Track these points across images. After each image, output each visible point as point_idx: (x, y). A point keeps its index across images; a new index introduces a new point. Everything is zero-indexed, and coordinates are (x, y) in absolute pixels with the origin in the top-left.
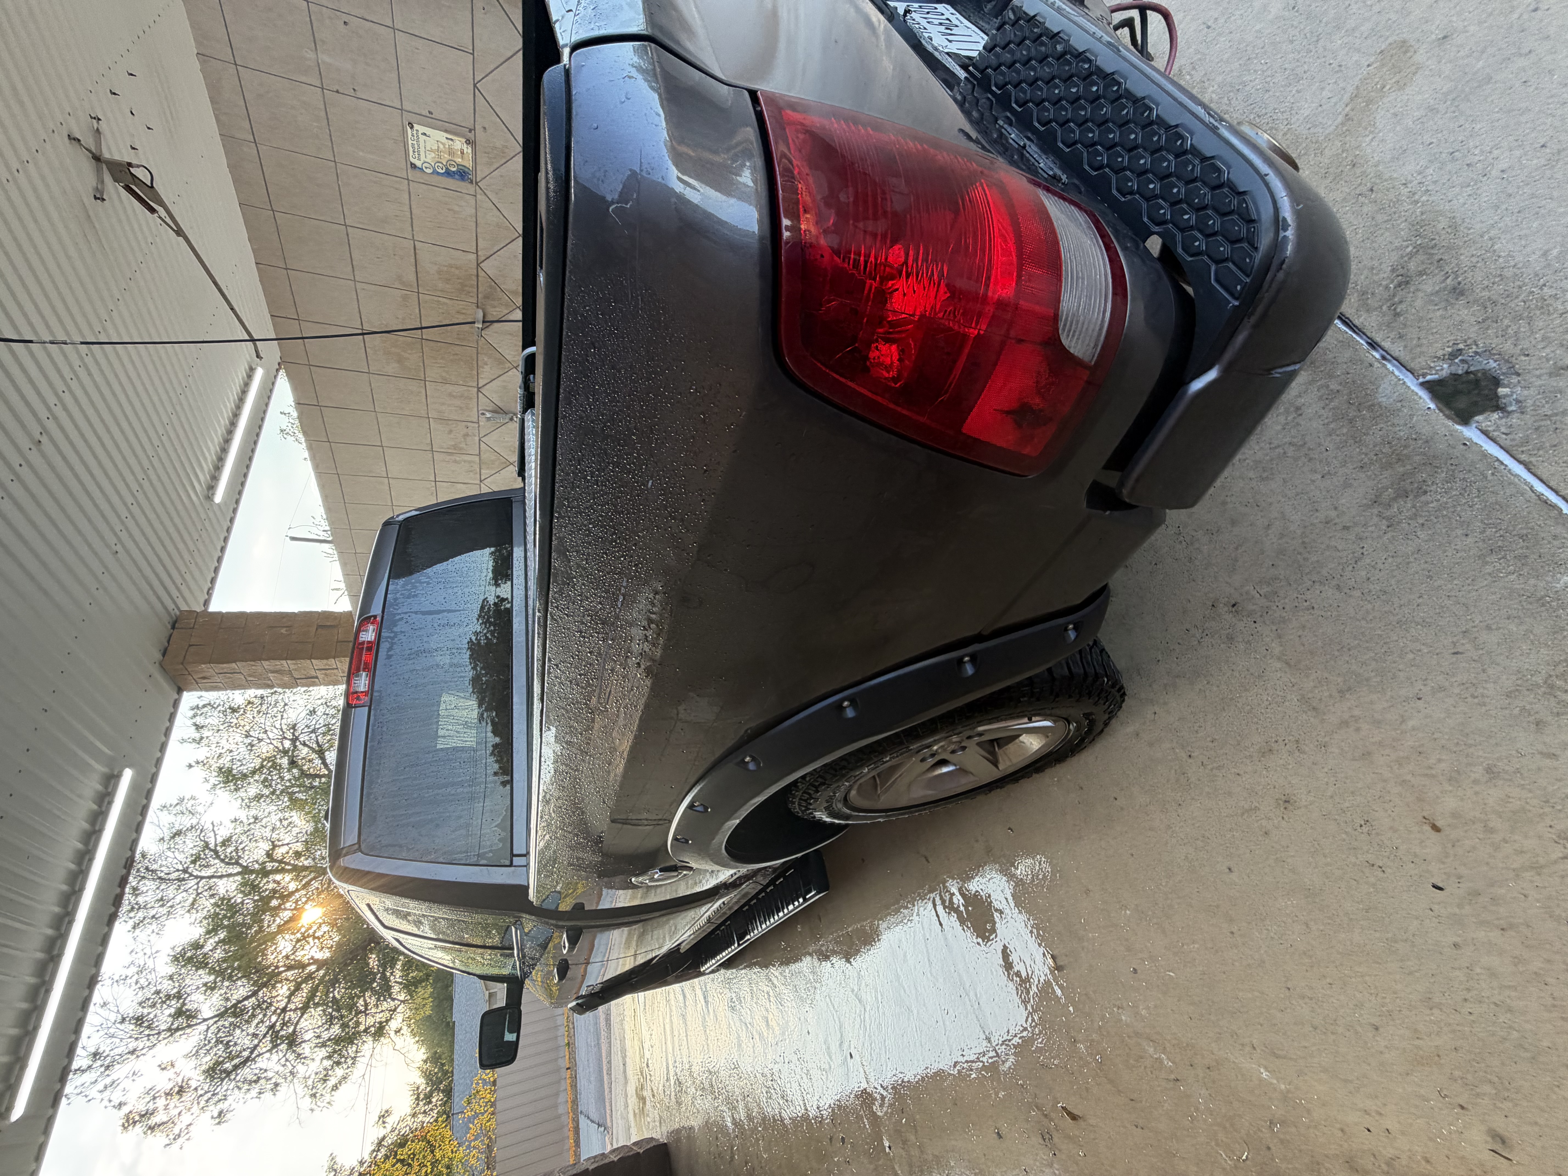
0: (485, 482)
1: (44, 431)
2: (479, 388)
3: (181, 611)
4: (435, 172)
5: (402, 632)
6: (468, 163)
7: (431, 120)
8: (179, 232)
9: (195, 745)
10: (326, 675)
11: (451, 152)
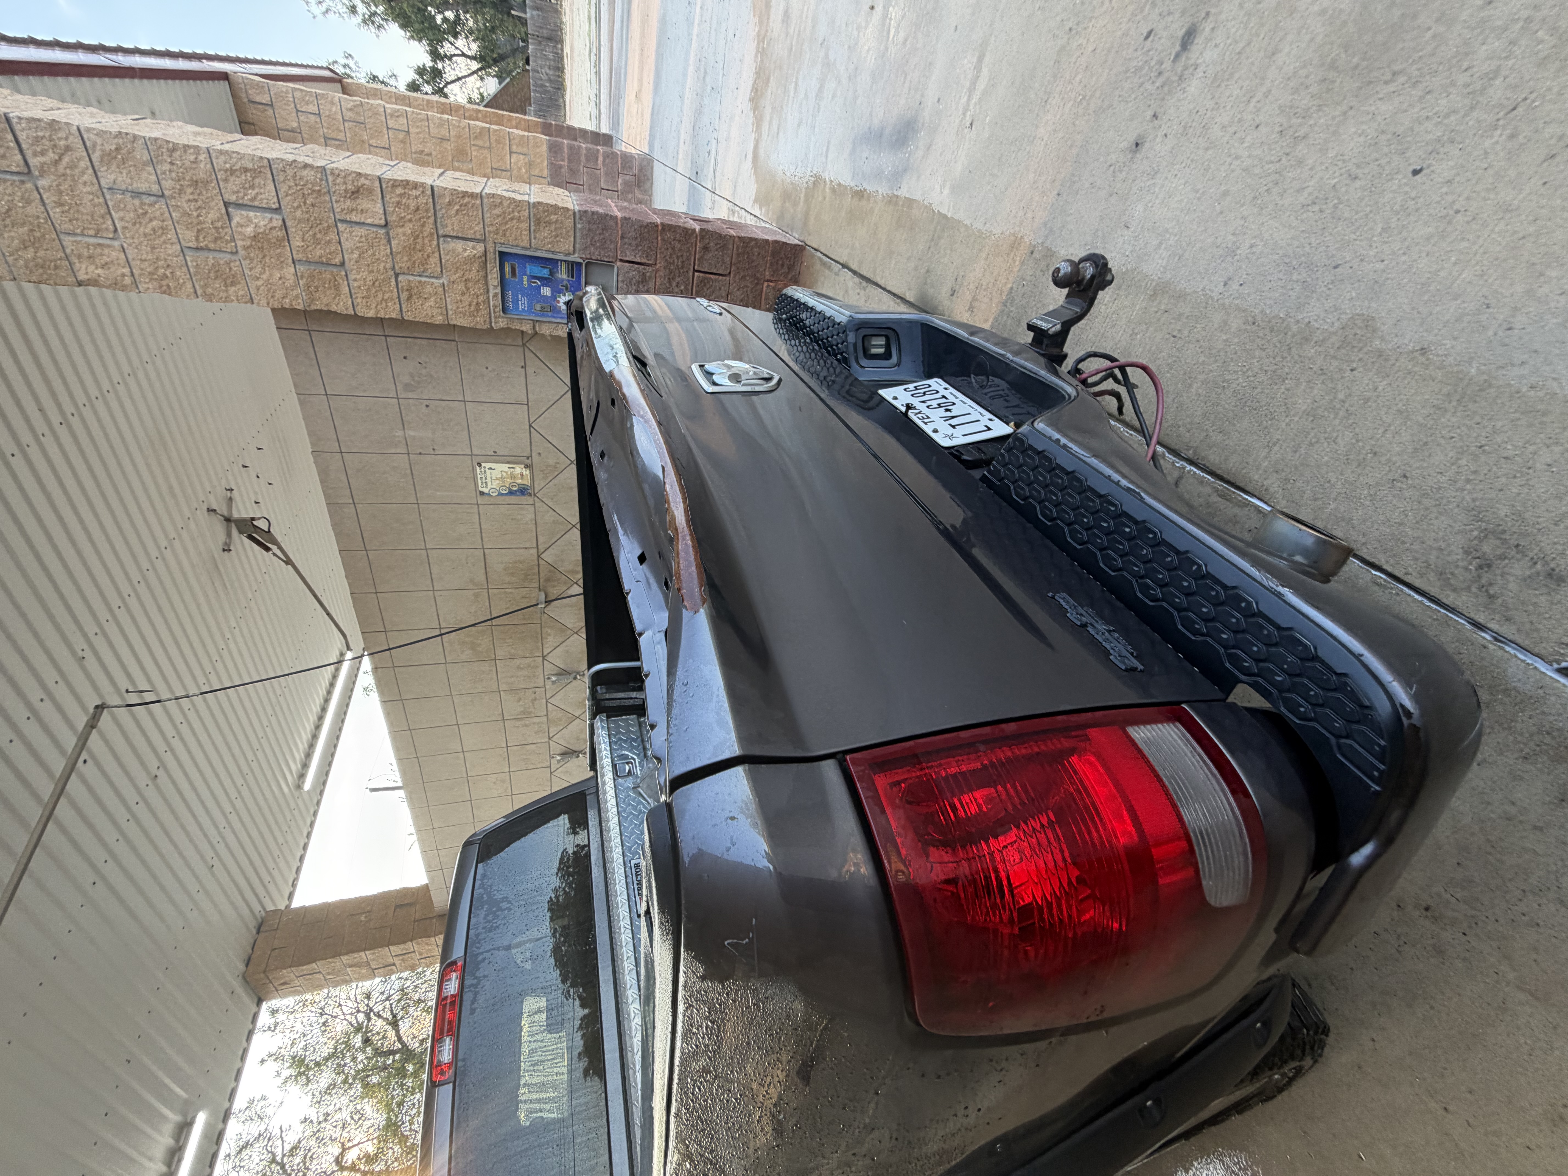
0: (554, 739)
1: (162, 765)
2: (544, 658)
3: (267, 912)
4: (500, 494)
5: (485, 976)
6: (527, 482)
7: (496, 457)
8: (288, 562)
9: (269, 1033)
10: (403, 960)
11: (513, 476)
